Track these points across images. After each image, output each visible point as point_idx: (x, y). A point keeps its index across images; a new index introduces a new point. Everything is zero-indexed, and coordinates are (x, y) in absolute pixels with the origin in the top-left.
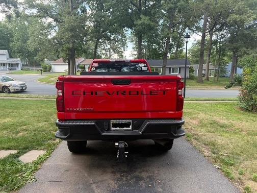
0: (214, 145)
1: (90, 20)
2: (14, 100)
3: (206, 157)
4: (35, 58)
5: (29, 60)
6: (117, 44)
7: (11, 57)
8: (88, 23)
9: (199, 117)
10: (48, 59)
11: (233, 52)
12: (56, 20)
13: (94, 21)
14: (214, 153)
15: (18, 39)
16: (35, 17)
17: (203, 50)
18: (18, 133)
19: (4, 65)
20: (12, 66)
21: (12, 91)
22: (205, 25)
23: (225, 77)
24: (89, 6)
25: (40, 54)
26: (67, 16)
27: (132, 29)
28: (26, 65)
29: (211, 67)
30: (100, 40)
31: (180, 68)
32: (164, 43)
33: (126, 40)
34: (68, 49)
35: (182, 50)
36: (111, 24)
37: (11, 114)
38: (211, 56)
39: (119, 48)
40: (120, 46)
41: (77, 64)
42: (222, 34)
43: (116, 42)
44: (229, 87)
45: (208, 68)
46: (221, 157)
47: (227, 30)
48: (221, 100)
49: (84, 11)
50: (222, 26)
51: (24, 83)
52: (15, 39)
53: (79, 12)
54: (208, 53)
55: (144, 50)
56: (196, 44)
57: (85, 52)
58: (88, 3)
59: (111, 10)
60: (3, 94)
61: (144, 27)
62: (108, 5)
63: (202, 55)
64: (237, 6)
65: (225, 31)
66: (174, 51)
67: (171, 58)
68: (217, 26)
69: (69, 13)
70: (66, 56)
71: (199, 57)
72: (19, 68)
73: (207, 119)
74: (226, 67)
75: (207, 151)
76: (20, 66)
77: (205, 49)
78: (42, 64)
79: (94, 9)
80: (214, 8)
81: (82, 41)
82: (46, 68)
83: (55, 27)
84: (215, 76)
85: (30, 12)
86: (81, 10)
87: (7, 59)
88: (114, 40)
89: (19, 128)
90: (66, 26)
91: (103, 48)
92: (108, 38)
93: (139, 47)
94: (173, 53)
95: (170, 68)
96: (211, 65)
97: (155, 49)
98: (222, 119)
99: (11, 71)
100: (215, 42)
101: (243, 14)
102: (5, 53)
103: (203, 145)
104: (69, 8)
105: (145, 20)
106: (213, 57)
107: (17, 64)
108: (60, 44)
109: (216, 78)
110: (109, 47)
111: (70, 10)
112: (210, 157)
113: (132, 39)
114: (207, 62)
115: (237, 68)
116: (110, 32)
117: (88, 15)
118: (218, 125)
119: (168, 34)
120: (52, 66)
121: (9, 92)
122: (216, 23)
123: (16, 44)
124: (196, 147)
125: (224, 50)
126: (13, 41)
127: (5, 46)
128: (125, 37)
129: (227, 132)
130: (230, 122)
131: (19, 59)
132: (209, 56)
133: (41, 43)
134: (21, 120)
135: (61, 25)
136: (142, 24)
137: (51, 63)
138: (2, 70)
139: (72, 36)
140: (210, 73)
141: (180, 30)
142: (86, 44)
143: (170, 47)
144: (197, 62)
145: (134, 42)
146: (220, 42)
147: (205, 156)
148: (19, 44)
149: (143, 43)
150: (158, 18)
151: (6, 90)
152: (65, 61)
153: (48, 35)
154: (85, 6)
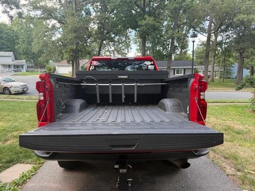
0: (236, 159)
1: (94, 22)
2: (13, 101)
3: (230, 177)
4: (39, 59)
5: (34, 61)
6: (121, 45)
7: (16, 59)
8: (92, 24)
9: (211, 121)
10: (53, 60)
11: (240, 52)
12: (60, 22)
13: (98, 23)
14: (239, 170)
15: (24, 41)
16: (39, 19)
17: (209, 51)
18: (6, 140)
19: (9, 66)
20: (17, 68)
21: (13, 92)
22: (210, 26)
23: (230, 78)
24: (94, 9)
25: (44, 55)
26: (71, 17)
27: (136, 31)
28: (32, 67)
29: (216, 68)
30: (104, 42)
31: (185, 70)
32: (168, 45)
33: (130, 42)
34: (72, 50)
35: (186, 52)
36: (115, 25)
37: (6, 117)
38: (216, 57)
39: (123, 50)
40: (124, 47)
41: (81, 65)
42: (227, 35)
43: (120, 43)
44: (240, 89)
45: (213, 69)
46: (248, 176)
47: (232, 30)
48: (231, 102)
49: (88, 13)
50: (227, 27)
51: (26, 84)
52: (20, 41)
53: (83, 15)
54: (213, 54)
55: (148, 52)
56: (201, 45)
57: (89, 53)
58: (92, 5)
59: (115, 12)
60: (3, 95)
61: (148, 27)
62: (111, 6)
63: (207, 56)
64: (244, 6)
65: (230, 32)
66: (178, 53)
67: (175, 60)
68: (222, 28)
69: (73, 15)
70: (70, 58)
71: (203, 59)
72: (24, 70)
73: (220, 124)
74: (232, 68)
75: (229, 168)
76: (25, 68)
77: (210, 50)
78: (47, 66)
79: (98, 11)
80: (220, 9)
81: (86, 42)
82: (51, 70)
83: (59, 28)
84: (220, 78)
85: (34, 14)
86: (85, 12)
87: (13, 61)
88: (118, 42)
89: (9, 135)
90: (70, 27)
91: (107, 49)
92: (112, 40)
93: (143, 48)
94: (177, 54)
95: (174, 70)
96: (216, 66)
97: (159, 50)
98: (237, 124)
99: (16, 73)
100: (220, 44)
101: (250, 14)
102: (11, 55)
103: (223, 159)
104: (73, 10)
105: (149, 20)
106: (218, 58)
107: (22, 66)
108: (65, 45)
109: (222, 79)
110: (113, 48)
111: (74, 12)
112: (234, 175)
113: (136, 40)
114: (212, 63)
115: (244, 69)
116: (114, 34)
117: (92, 17)
118: (234, 132)
119: (173, 34)
120: (57, 68)
121: (10, 94)
122: (222, 23)
123: (21, 47)
124: (215, 162)
125: (230, 51)
126: (19, 44)
127: (11, 48)
128: (129, 39)
129: (246, 140)
130: (247, 128)
131: (24, 60)
132: (214, 57)
133: (46, 45)
134: (14, 124)
135: (65, 27)
136: (146, 25)
137: (56, 64)
138: (7, 72)
139: (76, 37)
140: (215, 75)
141: (184, 32)
142: (90, 46)
143: (174, 48)
144: (201, 64)
145: (138, 44)
146: (225, 43)
147: (228, 175)
148: (24, 46)
149: (147, 45)
150: (162, 19)
151: (7, 92)
152: (68, 62)
153: (52, 36)
154: (89, 9)
